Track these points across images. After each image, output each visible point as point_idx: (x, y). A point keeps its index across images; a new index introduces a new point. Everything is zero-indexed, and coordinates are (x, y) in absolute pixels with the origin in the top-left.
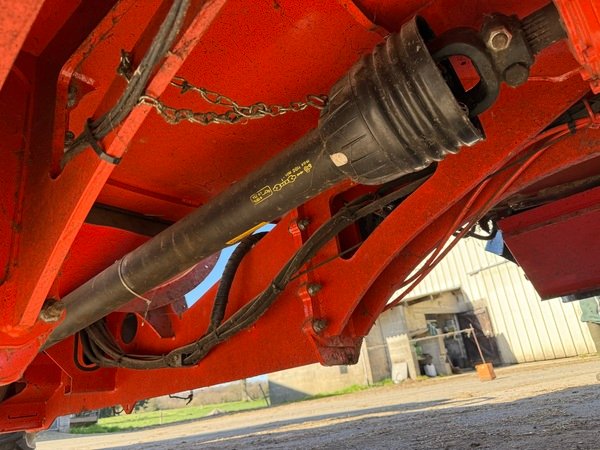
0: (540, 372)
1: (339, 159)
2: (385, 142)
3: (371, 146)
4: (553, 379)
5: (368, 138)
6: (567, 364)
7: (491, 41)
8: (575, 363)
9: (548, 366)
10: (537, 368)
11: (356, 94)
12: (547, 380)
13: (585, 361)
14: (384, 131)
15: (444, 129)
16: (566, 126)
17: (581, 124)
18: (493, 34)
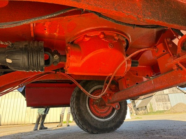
0: (8, 128)
1: (9, 61)
2: (25, 64)
3: (21, 63)
4: (13, 131)
5: (21, 61)
6: (17, 126)
7: (55, 57)
8: (20, 126)
9: (11, 127)
10: (8, 127)
11: (23, 50)
12: (11, 131)
13: (23, 126)
14: (26, 61)
15: (39, 67)
16: (55, 72)
17: (57, 72)
18: (56, 56)
